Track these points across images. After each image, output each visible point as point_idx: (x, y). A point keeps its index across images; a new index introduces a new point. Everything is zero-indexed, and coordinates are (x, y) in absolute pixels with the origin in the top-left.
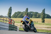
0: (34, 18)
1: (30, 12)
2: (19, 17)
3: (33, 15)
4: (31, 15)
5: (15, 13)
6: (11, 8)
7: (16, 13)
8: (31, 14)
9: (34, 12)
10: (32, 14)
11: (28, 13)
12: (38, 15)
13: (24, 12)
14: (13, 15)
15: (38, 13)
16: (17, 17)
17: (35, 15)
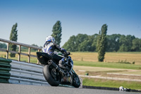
0: (124, 50)
1: (113, 35)
2: (81, 50)
3: (121, 44)
4: (116, 43)
5: (71, 38)
6: (59, 23)
7: (73, 38)
8: (116, 40)
9: (124, 36)
10: (118, 41)
11: (106, 39)
12: (134, 43)
13: (96, 35)
14: (66, 45)
15: (133, 37)
16: (77, 51)
17: (127, 44)
